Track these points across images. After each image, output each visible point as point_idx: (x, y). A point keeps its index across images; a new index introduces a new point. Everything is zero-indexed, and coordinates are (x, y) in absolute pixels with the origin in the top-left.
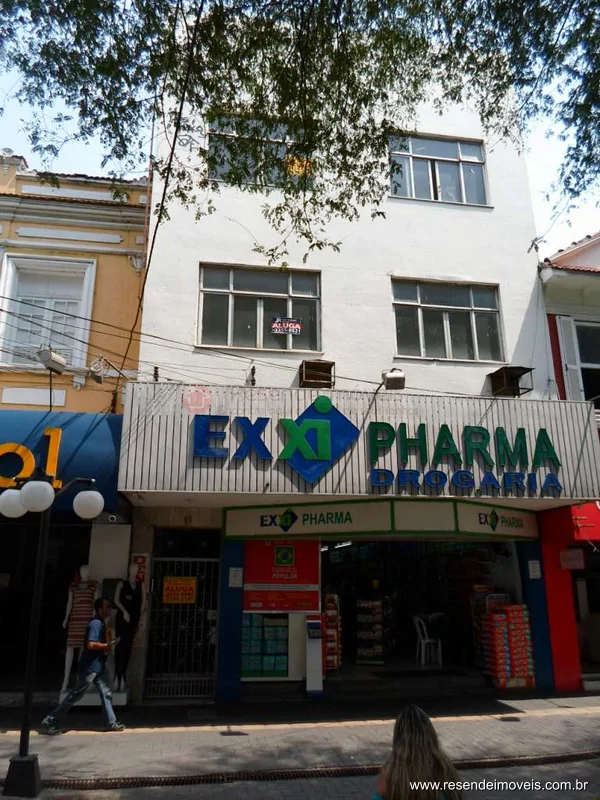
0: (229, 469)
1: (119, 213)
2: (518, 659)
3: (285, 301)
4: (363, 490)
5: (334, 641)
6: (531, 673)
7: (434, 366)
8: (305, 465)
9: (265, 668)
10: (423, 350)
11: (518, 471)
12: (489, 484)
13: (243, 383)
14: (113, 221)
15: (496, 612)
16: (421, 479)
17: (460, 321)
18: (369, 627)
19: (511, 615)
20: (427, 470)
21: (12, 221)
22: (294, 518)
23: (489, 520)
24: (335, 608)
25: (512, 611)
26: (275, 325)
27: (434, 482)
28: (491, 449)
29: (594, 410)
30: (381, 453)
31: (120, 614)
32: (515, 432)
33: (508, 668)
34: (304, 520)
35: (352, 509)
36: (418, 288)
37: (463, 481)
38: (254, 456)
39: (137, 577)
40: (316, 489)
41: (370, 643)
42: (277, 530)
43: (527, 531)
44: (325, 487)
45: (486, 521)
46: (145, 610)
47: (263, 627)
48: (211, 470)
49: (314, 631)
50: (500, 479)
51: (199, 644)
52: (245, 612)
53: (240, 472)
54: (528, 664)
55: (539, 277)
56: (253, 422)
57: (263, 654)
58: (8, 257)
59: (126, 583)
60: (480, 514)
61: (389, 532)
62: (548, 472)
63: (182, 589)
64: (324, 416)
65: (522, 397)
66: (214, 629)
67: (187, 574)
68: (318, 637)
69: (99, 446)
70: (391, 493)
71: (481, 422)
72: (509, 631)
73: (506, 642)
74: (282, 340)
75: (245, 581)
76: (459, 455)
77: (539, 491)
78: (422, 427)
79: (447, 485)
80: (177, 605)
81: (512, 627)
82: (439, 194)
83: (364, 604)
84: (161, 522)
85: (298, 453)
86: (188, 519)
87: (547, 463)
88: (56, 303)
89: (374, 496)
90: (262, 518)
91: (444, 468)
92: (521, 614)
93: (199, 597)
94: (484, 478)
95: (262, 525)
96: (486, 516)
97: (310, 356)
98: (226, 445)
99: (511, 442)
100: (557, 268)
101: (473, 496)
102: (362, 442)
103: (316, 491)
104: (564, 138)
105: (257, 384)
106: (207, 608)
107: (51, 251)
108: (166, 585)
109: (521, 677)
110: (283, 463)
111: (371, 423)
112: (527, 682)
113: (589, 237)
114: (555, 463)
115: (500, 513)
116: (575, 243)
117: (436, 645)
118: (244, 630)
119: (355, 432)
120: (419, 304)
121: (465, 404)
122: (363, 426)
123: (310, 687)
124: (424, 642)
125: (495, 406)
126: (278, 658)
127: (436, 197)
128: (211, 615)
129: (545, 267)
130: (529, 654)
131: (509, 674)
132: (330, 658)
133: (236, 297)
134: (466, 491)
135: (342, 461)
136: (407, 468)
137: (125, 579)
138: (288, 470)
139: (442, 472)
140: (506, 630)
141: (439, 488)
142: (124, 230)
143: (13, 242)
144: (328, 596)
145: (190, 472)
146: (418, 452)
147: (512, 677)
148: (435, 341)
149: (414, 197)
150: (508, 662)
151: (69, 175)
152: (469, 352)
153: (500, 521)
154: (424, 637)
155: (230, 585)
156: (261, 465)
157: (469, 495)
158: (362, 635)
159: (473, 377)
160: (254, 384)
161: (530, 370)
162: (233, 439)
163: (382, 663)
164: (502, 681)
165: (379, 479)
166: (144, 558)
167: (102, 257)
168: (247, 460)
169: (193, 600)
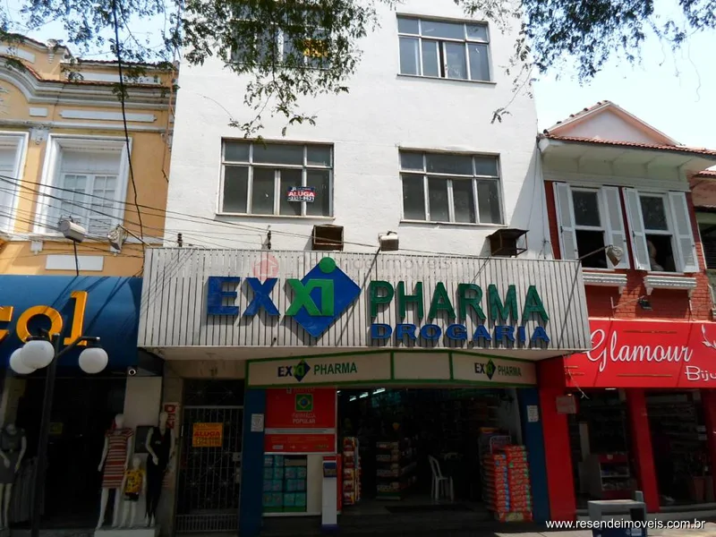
0: (239, 325)
1: (152, 95)
2: (516, 496)
3: (300, 171)
4: (363, 343)
5: (351, 479)
6: (529, 509)
7: (437, 228)
8: (310, 321)
9: (286, 504)
10: (427, 214)
11: (508, 324)
12: (481, 336)
13: (260, 247)
14: (148, 102)
15: (497, 451)
16: (417, 333)
17: (463, 187)
18: (387, 465)
19: (511, 455)
20: (423, 324)
21: (56, 105)
22: (307, 368)
23: (485, 369)
24: (353, 450)
25: (511, 452)
26: (291, 194)
27: (429, 335)
28: (484, 305)
29: (581, 268)
30: (380, 309)
31: (150, 457)
32: (506, 289)
33: (507, 504)
34: (315, 370)
35: (356, 360)
36: (424, 157)
37: (457, 334)
38: (263, 314)
39: (167, 423)
40: (320, 342)
41: (389, 480)
42: (292, 380)
43: (526, 379)
44: (328, 340)
45: (482, 369)
46: (174, 453)
47: (284, 467)
48: (223, 327)
49: (328, 470)
50: (491, 332)
51: (225, 483)
52: (266, 453)
53: (249, 328)
54: (526, 500)
55: (538, 146)
56: (262, 283)
57: (284, 491)
58: (52, 137)
59: (157, 430)
60: (476, 364)
61: (389, 381)
62: (536, 324)
63: (208, 434)
64: (327, 276)
65: (520, 256)
66: (238, 470)
67: (214, 421)
68: (332, 476)
69: (121, 307)
70: (390, 345)
71: (474, 280)
72: (508, 468)
73: (505, 480)
74: (297, 207)
75: (265, 426)
76: (453, 310)
77: (527, 343)
78: (419, 285)
79: (442, 337)
80: (205, 449)
81: (511, 466)
82: (446, 72)
83: (383, 446)
84: (190, 374)
85: (303, 310)
86: (214, 371)
87: (536, 317)
88: (96, 177)
89: (375, 348)
90: (279, 368)
91: (439, 322)
92: (520, 454)
93: (225, 441)
94: (477, 330)
95: (280, 375)
96: (482, 366)
97: (322, 220)
98: (237, 303)
99: (502, 297)
100: (553, 138)
101: (465, 347)
102: (362, 300)
103: (319, 344)
104: (519, 16)
105: (272, 248)
106: (233, 450)
107: (91, 130)
108: (195, 429)
109: (519, 512)
110: (289, 319)
111: (372, 282)
112: (525, 517)
113: (586, 110)
114: (543, 317)
115: (496, 362)
116: (572, 116)
117: (449, 482)
118: (266, 470)
119: (357, 290)
120: (425, 172)
121: (460, 263)
122: (364, 285)
123: (325, 522)
124: (437, 479)
125: (488, 266)
126: (298, 495)
127: (443, 75)
128: (236, 457)
129: (543, 138)
130: (527, 491)
131: (507, 509)
132: (347, 494)
133: (255, 168)
134: (458, 343)
135: (344, 317)
136: (405, 322)
137: (156, 425)
138: (294, 326)
139: (437, 326)
140: (505, 468)
141: (434, 341)
142: (155, 110)
143: (57, 124)
144: (346, 439)
145: (204, 328)
146: (415, 308)
147: (511, 511)
148: (439, 206)
149: (422, 75)
150: (508, 498)
151: (107, 62)
152: (471, 216)
153: (497, 370)
154: (438, 474)
155: (253, 430)
156: (269, 322)
157: (462, 346)
158: (381, 473)
159: (473, 239)
160: (269, 248)
161: (525, 232)
162: (244, 298)
163: (398, 498)
164: (502, 515)
165: (378, 332)
166: (174, 407)
167: (137, 134)
168: (257, 317)
169: (220, 444)
